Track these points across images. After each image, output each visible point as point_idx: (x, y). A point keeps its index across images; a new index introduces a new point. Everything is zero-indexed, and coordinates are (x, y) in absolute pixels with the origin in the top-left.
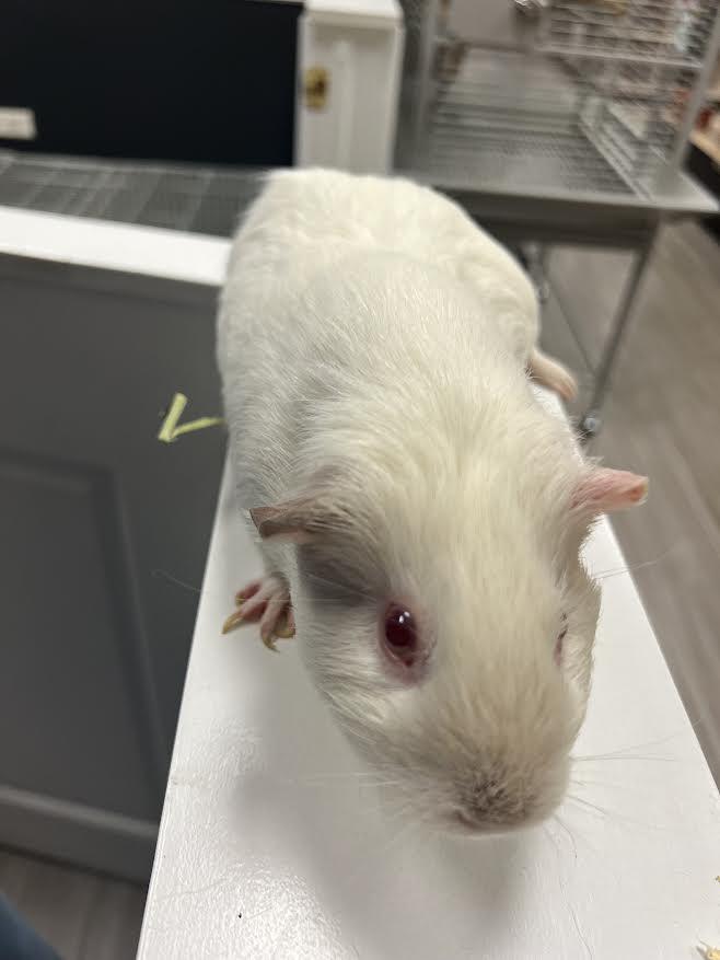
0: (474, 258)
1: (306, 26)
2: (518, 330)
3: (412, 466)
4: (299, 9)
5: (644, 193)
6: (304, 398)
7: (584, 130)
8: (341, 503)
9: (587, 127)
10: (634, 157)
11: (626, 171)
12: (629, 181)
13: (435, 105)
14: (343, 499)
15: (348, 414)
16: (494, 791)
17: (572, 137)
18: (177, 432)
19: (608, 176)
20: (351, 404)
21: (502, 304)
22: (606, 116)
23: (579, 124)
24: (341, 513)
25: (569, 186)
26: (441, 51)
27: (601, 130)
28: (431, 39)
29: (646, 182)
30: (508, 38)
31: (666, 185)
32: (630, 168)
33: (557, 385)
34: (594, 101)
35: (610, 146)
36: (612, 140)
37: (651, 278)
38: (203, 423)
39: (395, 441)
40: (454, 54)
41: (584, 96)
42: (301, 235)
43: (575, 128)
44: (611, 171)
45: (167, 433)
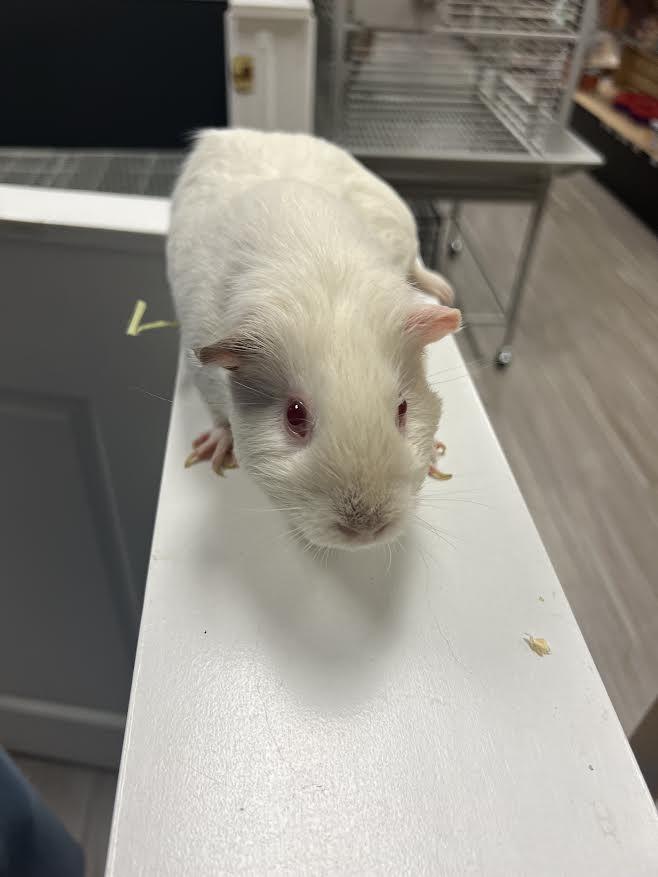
0: (360, 188)
1: (231, 20)
2: (397, 243)
3: (299, 307)
4: (224, 6)
5: (538, 151)
6: (229, 277)
7: (482, 99)
8: (254, 333)
9: (485, 96)
10: (525, 119)
11: (520, 133)
12: (523, 141)
13: (349, 85)
14: (255, 330)
15: (257, 278)
16: (356, 502)
17: (474, 105)
18: (141, 329)
19: (505, 138)
20: (258, 273)
21: (382, 222)
22: (501, 86)
23: (479, 94)
24: (253, 339)
25: (472, 149)
26: (351, 36)
27: (498, 99)
28: (341, 27)
29: (537, 142)
30: (409, 22)
31: (554, 144)
32: (523, 129)
33: (437, 291)
34: (491, 73)
35: (505, 111)
36: (507, 107)
37: (548, 223)
38: (160, 324)
39: (287, 291)
40: (363, 38)
41: (482, 69)
42: (227, 176)
43: (475, 97)
44: (508, 134)
45: (133, 329)
